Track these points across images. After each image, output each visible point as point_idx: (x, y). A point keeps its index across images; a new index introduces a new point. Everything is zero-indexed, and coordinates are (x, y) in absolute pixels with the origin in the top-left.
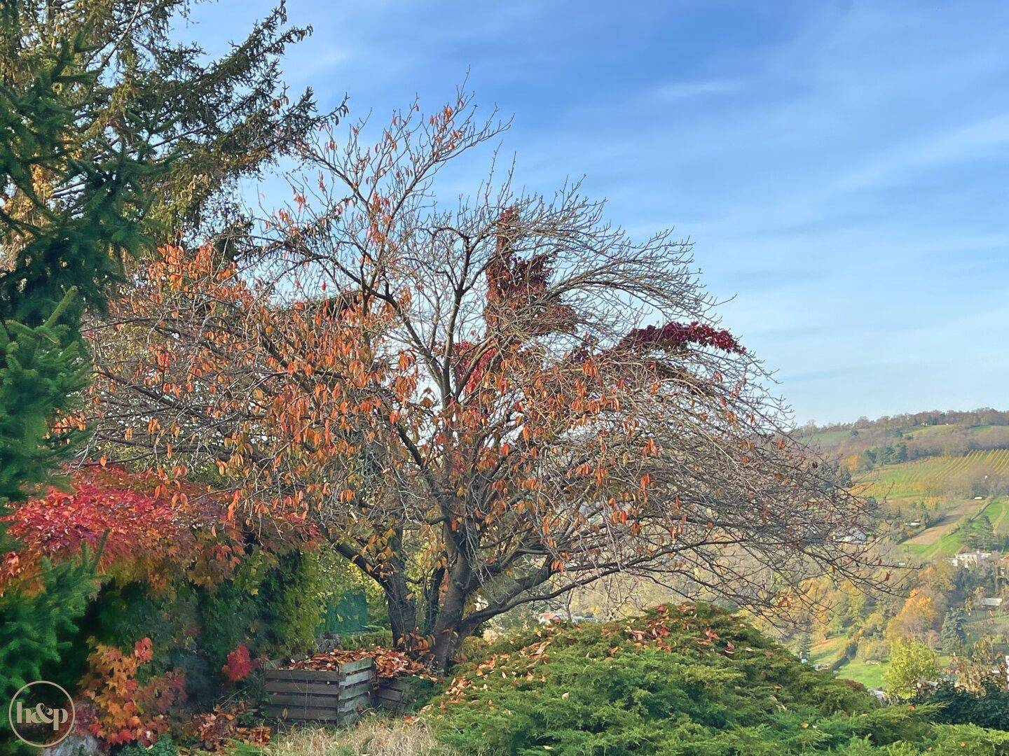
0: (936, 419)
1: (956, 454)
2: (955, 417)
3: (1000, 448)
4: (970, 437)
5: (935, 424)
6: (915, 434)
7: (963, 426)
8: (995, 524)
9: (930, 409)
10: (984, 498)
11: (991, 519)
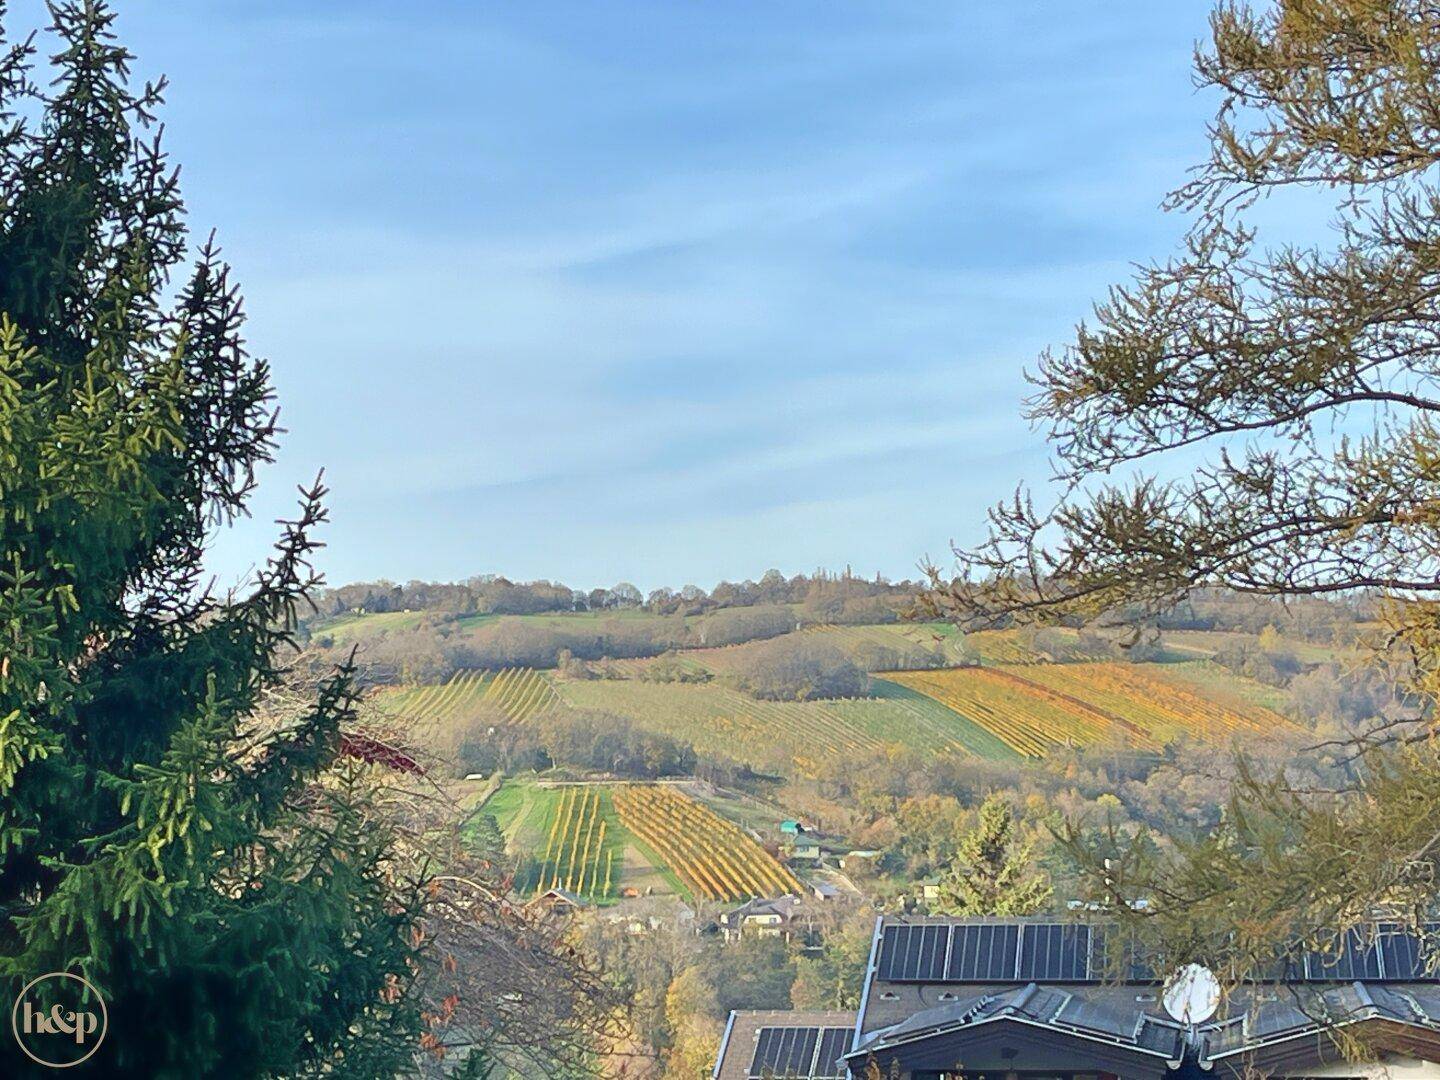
0: (383, 599)
1: (426, 678)
2: (423, 596)
3: (522, 664)
4: (455, 642)
5: (380, 610)
6: (338, 632)
7: (442, 615)
8: (510, 834)
9: (370, 578)
10: (486, 778)
11: (501, 821)
